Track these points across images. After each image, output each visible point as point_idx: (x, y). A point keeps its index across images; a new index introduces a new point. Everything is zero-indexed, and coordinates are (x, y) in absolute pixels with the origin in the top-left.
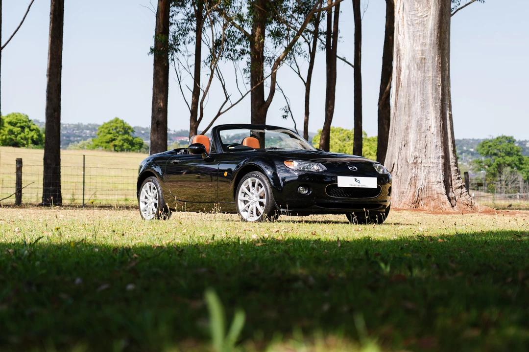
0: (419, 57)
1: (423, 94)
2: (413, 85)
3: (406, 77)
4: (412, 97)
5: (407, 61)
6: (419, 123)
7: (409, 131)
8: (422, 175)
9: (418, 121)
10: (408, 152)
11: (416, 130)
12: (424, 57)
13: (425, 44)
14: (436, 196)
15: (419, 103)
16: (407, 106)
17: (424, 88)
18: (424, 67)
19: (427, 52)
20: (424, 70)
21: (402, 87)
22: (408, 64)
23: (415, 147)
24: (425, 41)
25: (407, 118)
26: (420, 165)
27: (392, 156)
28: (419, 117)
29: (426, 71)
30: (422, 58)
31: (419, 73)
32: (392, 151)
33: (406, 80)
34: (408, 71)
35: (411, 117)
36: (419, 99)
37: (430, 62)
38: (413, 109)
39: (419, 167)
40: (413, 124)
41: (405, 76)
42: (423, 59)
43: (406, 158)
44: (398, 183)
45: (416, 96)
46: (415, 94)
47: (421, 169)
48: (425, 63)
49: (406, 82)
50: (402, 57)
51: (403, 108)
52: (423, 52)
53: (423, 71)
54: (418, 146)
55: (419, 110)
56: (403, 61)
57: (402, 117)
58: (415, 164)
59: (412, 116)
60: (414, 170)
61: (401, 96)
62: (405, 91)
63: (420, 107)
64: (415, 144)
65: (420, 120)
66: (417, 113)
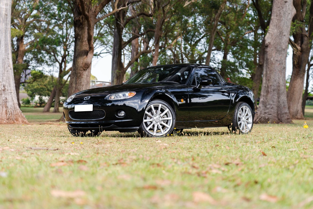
0: (4, 13)
1: (5, 40)
6: (4, 61)
8: (9, 98)
9: (3, 60)
11: (3, 66)
13: (8, 5)
14: (20, 114)
15: (4, 46)
17: (6, 36)
18: (6, 21)
20: (6, 23)
23: (3, 78)
24: (7, 2)
26: (7, 91)
31: (4, 25)
36: (3, 43)
39: (7, 93)
42: (6, 15)
45: (2, 41)
47: (8, 94)
48: (7, 18)
52: (6, 11)
53: (5, 24)
54: (4, 78)
55: (4, 52)
58: (3, 90)
60: (3, 95)
63: (4, 50)
64: (2, 76)
65: (4, 58)
66: (2, 54)
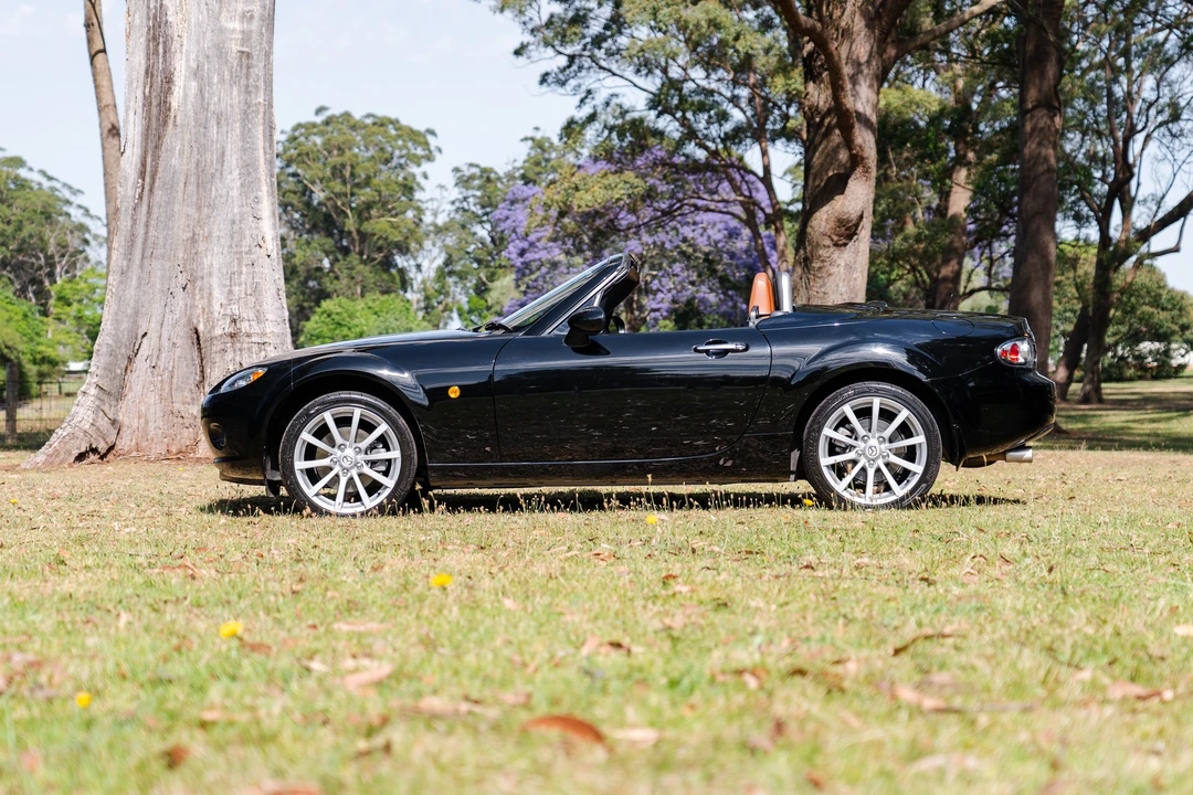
0: (235, 47)
1: (244, 150)
2: (218, 123)
3: (191, 99)
4: (212, 156)
5: (193, 56)
6: (236, 227)
7: (201, 246)
9: (234, 222)
10: (200, 304)
11: (231, 247)
12: (245, 49)
13: (252, 17)
15: (236, 173)
16: (193, 179)
17: (246, 135)
18: (247, 78)
19: (255, 36)
20: (247, 86)
21: (175, 126)
22: (193, 65)
23: (230, 292)
24: (250, 8)
25: (192, 211)
26: (247, 340)
27: (137, 313)
28: (236, 211)
29: (250, 89)
30: (243, 52)
31: (235, 93)
32: (137, 301)
33: (190, 107)
34: (194, 84)
35: (205, 211)
36: (235, 162)
37: (261, 65)
38: (217, 189)
39: (246, 345)
40: (220, 228)
41: (186, 96)
42: (244, 56)
43: (190, 321)
44: (162, 390)
45: (228, 153)
46: (224, 148)
47: (249, 349)
48: (248, 67)
49: (191, 114)
50: (175, 46)
51: (182, 185)
52: (246, 37)
53: (243, 89)
54: (236, 289)
55: (235, 193)
56: (178, 55)
57: (176, 208)
58: (232, 336)
59: (212, 207)
60: (229, 356)
61: (172, 150)
62: (187, 137)
63: (238, 184)
64: (228, 283)
65: (238, 217)
66: (230, 200)
